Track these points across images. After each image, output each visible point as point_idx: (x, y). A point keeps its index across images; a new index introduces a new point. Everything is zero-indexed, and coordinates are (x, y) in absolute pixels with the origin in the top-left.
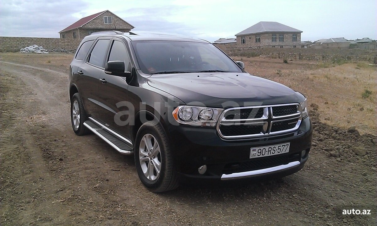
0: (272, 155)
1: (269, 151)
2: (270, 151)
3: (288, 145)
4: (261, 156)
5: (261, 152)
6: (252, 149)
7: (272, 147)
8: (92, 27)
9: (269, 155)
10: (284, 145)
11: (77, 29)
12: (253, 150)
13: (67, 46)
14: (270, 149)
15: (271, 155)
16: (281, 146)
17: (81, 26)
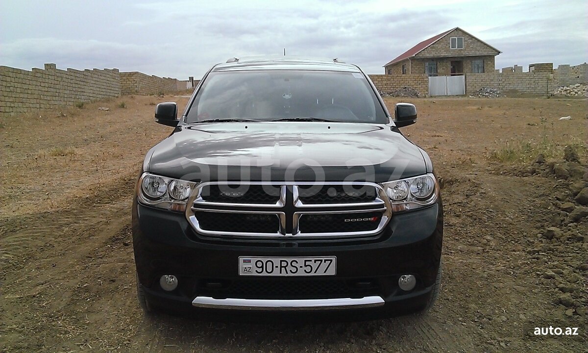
0: (290, 274)
1: (281, 267)
2: (285, 267)
3: (331, 261)
4: (264, 274)
5: (262, 267)
6: (241, 259)
7: (289, 260)
8: (431, 55)
9: (284, 274)
10: (321, 261)
11: (407, 60)
12: (244, 261)
13: (386, 86)
14: (284, 264)
15: (287, 275)
16: (311, 261)
17: (414, 55)
